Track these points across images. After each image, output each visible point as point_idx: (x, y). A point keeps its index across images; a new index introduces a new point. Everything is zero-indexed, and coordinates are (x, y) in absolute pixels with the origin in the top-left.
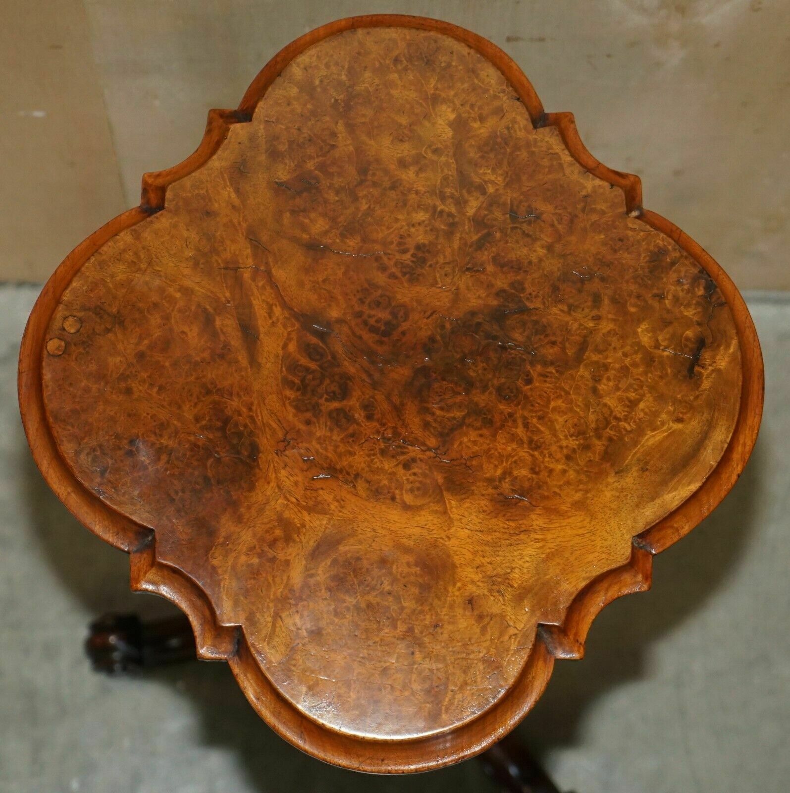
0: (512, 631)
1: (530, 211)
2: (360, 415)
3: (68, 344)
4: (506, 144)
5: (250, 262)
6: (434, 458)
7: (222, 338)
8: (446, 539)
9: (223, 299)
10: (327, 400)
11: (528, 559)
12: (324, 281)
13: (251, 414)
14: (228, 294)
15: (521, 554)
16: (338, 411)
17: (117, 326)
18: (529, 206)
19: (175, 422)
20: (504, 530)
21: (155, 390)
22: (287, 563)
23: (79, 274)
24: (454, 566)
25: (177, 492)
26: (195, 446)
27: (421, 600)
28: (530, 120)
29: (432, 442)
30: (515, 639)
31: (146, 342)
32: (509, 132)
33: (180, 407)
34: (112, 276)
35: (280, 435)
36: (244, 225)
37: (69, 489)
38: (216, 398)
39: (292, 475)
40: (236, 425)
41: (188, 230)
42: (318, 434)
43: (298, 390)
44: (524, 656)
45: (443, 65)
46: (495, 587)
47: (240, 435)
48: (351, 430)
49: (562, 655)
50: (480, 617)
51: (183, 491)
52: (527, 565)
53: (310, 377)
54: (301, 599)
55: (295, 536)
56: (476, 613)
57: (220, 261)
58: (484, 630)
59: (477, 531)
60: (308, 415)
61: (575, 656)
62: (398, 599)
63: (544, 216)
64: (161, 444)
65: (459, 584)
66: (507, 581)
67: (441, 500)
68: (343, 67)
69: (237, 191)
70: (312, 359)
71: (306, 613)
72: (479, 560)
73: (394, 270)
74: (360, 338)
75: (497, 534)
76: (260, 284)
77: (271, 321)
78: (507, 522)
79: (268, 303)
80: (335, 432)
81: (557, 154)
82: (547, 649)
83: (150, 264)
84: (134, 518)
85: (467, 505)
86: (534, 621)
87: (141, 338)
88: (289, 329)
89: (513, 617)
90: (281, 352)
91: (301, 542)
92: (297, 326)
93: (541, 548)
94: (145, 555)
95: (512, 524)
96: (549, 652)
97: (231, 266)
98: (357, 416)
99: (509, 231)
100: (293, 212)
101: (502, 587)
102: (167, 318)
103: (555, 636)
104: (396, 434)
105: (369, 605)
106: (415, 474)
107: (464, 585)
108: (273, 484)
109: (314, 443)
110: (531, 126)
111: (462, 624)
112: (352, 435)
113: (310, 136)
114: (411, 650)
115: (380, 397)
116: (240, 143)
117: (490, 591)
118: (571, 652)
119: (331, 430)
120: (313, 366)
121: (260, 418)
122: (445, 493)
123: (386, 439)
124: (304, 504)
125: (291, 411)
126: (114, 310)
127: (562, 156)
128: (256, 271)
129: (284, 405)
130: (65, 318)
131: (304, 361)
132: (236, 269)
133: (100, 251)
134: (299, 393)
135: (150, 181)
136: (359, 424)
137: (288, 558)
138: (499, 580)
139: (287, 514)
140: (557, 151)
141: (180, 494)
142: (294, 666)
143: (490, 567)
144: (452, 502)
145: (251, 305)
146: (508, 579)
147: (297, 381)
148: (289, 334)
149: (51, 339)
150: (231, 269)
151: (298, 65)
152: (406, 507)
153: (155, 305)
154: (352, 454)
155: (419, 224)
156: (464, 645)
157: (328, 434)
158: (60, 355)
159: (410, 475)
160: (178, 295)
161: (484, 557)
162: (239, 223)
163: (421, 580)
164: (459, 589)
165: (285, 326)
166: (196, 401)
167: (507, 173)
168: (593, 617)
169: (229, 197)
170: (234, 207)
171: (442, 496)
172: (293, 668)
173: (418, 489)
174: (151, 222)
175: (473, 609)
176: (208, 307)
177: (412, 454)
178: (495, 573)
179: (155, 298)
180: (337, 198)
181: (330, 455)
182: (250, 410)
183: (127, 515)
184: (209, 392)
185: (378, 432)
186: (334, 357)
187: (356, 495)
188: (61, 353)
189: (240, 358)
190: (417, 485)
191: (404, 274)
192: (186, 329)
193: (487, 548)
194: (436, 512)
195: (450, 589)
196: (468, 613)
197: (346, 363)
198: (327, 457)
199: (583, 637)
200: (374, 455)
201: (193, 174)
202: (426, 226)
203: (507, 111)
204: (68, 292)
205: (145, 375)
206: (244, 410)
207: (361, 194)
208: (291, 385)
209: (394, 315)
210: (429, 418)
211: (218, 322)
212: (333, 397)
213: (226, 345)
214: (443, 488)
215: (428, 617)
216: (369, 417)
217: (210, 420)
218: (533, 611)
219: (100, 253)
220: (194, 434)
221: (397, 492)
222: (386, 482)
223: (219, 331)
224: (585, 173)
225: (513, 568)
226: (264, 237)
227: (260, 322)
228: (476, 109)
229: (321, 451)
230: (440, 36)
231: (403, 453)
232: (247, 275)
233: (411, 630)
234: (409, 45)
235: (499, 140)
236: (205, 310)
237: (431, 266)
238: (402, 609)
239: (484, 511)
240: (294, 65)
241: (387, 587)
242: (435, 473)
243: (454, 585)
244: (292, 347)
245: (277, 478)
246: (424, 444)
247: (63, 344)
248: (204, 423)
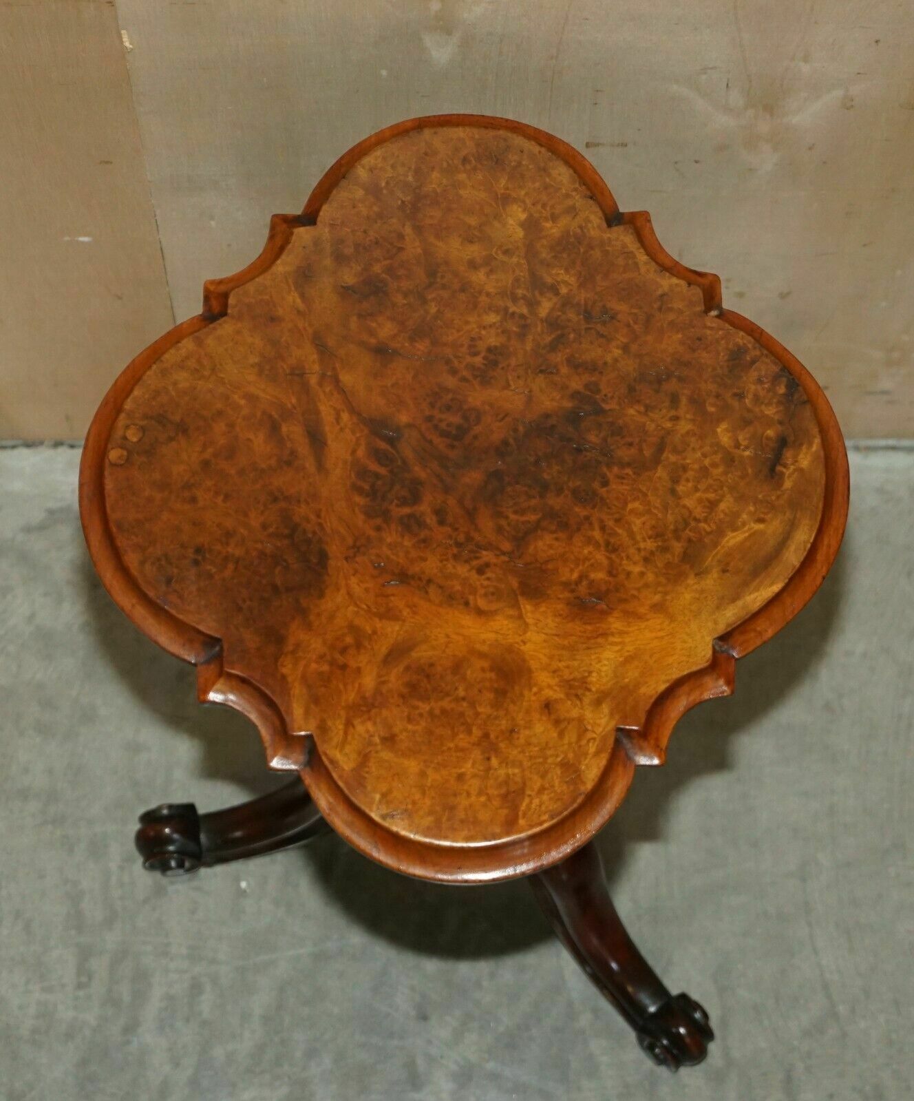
0: (589, 735)
1: (605, 310)
2: (431, 520)
3: (130, 452)
4: (579, 243)
5: (316, 367)
6: (508, 562)
7: (289, 445)
8: (522, 644)
9: (289, 406)
10: (397, 506)
11: (606, 662)
12: (393, 386)
13: (320, 521)
14: (294, 401)
15: (598, 657)
16: (410, 516)
17: (180, 435)
18: (604, 306)
19: (242, 531)
20: (580, 634)
21: (221, 498)
22: (359, 670)
23: (140, 382)
24: (530, 671)
25: (244, 601)
26: (262, 554)
27: (496, 705)
28: (603, 218)
29: (507, 546)
30: (593, 743)
31: (210, 450)
32: (582, 231)
33: (246, 515)
34: (175, 384)
35: (350, 541)
36: (310, 331)
37: (134, 601)
38: (283, 504)
39: (361, 582)
40: (305, 532)
41: (252, 336)
42: (389, 540)
43: (367, 496)
44: (603, 761)
45: (513, 164)
46: (573, 691)
47: (309, 542)
48: (422, 536)
49: (643, 760)
50: (557, 722)
51: (251, 600)
52: (604, 669)
53: (379, 482)
54: (373, 706)
55: (366, 643)
56: (553, 717)
57: (285, 367)
58: (561, 735)
59: (554, 635)
60: (379, 521)
61: (656, 762)
62: (473, 705)
63: (619, 317)
64: (228, 552)
65: (535, 689)
66: (585, 685)
67: (516, 605)
68: (410, 168)
69: (302, 296)
70: (382, 465)
71: (378, 720)
72: (556, 664)
73: (465, 373)
74: (431, 442)
75: (574, 638)
76: (328, 390)
77: (339, 427)
78: (584, 626)
79: (335, 409)
80: (406, 537)
81: (632, 252)
82: (627, 755)
83: (213, 370)
84: (201, 628)
85: (543, 609)
86: (612, 724)
87: (205, 447)
88: (358, 435)
89: (591, 721)
90: (349, 458)
91: (372, 649)
92: (366, 431)
93: (618, 651)
94: (212, 666)
95: (589, 628)
96: (630, 759)
97: (297, 372)
98: (428, 521)
99: (583, 332)
100: (360, 316)
101: (580, 692)
102: (231, 426)
103: (635, 741)
104: (469, 539)
105: (444, 711)
106: (488, 579)
107: (541, 690)
108: (343, 591)
109: (385, 549)
110: (605, 225)
111: (539, 728)
112: (424, 541)
113: (376, 238)
114: (487, 755)
115: (452, 501)
116: (304, 247)
117: (567, 695)
118: (651, 758)
119: (403, 536)
120: (383, 471)
121: (329, 524)
122: (520, 598)
123: (458, 545)
124: (375, 610)
125: (361, 517)
126: (177, 418)
127: (638, 255)
128: (323, 377)
129: (354, 511)
130: (127, 427)
131: (374, 467)
132: (302, 375)
133: (162, 358)
134: (368, 499)
135: (212, 288)
136: (431, 529)
137: (360, 665)
138: (576, 684)
139: (357, 622)
140: (632, 249)
141: (248, 603)
142: (367, 773)
143: (567, 672)
144: (527, 607)
145: (318, 412)
146: (586, 683)
147: (367, 487)
148: (358, 439)
149: (112, 449)
150: (298, 375)
151: (363, 167)
152: (480, 612)
153: (220, 413)
154: (425, 560)
155: (490, 326)
156: (541, 749)
157: (400, 540)
158: (121, 465)
159: (484, 580)
160: (243, 402)
161: (560, 661)
162: (305, 328)
163: (496, 685)
164: (535, 694)
165: (353, 432)
166: (262, 508)
167: (581, 274)
168: (674, 722)
169: (294, 302)
170: (299, 312)
171: (517, 601)
172: (366, 775)
173: (493, 594)
174: (215, 329)
175: (550, 713)
176: (273, 413)
177: (485, 559)
178: (572, 677)
179: (219, 406)
180: (405, 302)
181: (401, 561)
182: (318, 516)
183: (194, 624)
184: (275, 499)
185: (450, 537)
186: (404, 462)
187: (430, 601)
188: (122, 462)
189: (307, 465)
190: (491, 590)
191: (475, 377)
192: (252, 436)
193: (564, 652)
194: (511, 617)
195: (526, 693)
196: (544, 718)
197: (417, 468)
198: (398, 563)
199: (664, 742)
200: (447, 560)
201: (257, 279)
202: (497, 328)
203: (580, 210)
204: (129, 400)
205: (209, 483)
206: (313, 517)
207: (430, 297)
208: (360, 491)
209: (465, 418)
210: (503, 522)
211: (284, 429)
212: (404, 502)
213: (293, 453)
214: (518, 592)
215: (504, 722)
216: (441, 522)
217: (277, 528)
218: (612, 715)
219: (162, 361)
220: (262, 542)
221: (471, 598)
222: (458, 588)
223: (286, 438)
224: (662, 271)
225: (590, 673)
226: (331, 342)
227: (327, 429)
228: (548, 208)
229: (392, 557)
230: (509, 135)
231: (477, 558)
232: (313, 380)
233: (486, 736)
234: (478, 145)
235: (572, 240)
236: (271, 416)
237: (503, 368)
238: (477, 714)
239: (560, 615)
240: (359, 166)
241: (461, 693)
242: (510, 577)
243: (530, 690)
244: (361, 452)
245: (347, 586)
246: (498, 549)
247: (125, 453)
248: (271, 530)
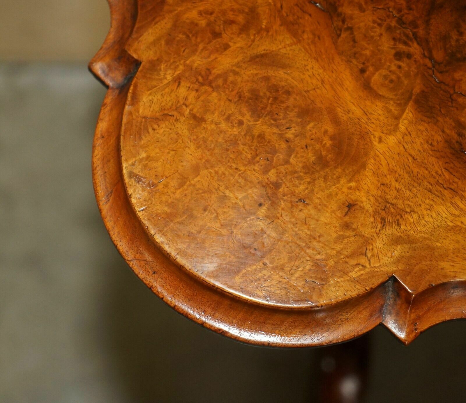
0: (363, 260)
6: (429, 68)
8: (377, 140)
11: (434, 215)
15: (432, 205)
20: (434, 174)
22: (226, 47)
24: (363, 166)
27: (308, 169)
30: (361, 270)
44: (354, 291)
46: (383, 213)
50: (347, 226)
52: (429, 219)
54: (210, 84)
55: (252, 32)
56: (347, 219)
58: (340, 239)
59: (411, 155)
62: (290, 151)
65: (353, 184)
66: (398, 217)
67: (402, 107)
71: (202, 98)
72: (390, 179)
75: (427, 172)
78: (444, 170)
85: (421, 128)
86: (391, 269)
89: (376, 251)
91: (253, 41)
95: (447, 175)
101: (389, 219)
104: (414, 24)
105: (261, 137)
106: (399, 67)
107: (358, 188)
111: (325, 218)
114: (262, 201)
117: (376, 212)
122: (411, 103)
123: (401, 22)
124: (285, 15)
137: (231, 44)
138: (393, 210)
139: (260, 10)
142: (154, 129)
143: (394, 193)
144: (409, 114)
146: (401, 217)
152: (367, 86)
156: (311, 236)
159: (395, 65)
161: (396, 181)
163: (324, 153)
164: (350, 188)
171: (406, 104)
172: (150, 130)
173: (391, 81)
175: (346, 214)
177: (412, 50)
178: (394, 201)
185: (399, 11)
187: (335, 43)
190: (393, 77)
193: (406, 176)
194: (390, 111)
195: (343, 181)
196: (339, 213)
210: (454, 35)
214: (413, 97)
215: (302, 187)
218: (398, 261)
221: (371, 69)
222: (368, 52)
225: (413, 211)
233: (277, 185)
238: (287, 162)
239: (431, 145)
241: (290, 134)
242: (418, 81)
243: (350, 181)
246: (430, 51)
